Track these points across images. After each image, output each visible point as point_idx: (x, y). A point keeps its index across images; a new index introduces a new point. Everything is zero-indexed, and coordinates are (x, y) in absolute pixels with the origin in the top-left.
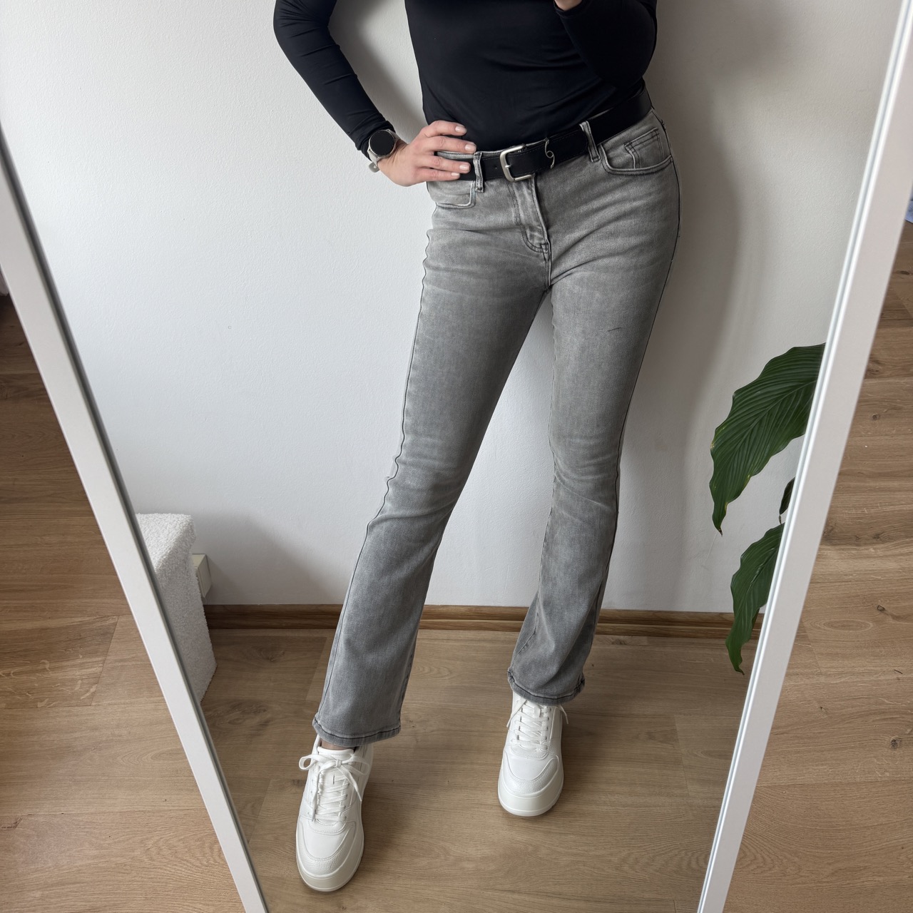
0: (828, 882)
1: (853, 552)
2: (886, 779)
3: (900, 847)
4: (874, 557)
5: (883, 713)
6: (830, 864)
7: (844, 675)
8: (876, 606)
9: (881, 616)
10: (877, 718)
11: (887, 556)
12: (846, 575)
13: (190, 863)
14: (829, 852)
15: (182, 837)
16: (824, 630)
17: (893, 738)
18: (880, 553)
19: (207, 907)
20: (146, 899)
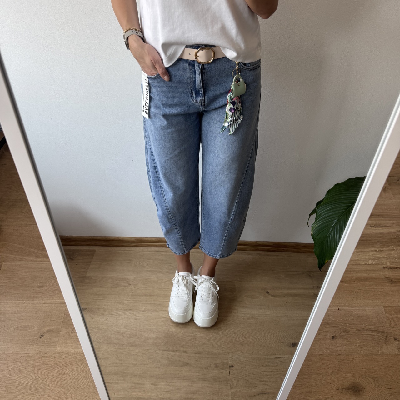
0: (298, 397)
2: (328, 353)
3: (329, 383)
6: (300, 389)
10: (328, 326)
13: (28, 378)
14: (300, 384)
15: (25, 366)
17: (333, 335)
19: (34, 398)
20: (8, 393)
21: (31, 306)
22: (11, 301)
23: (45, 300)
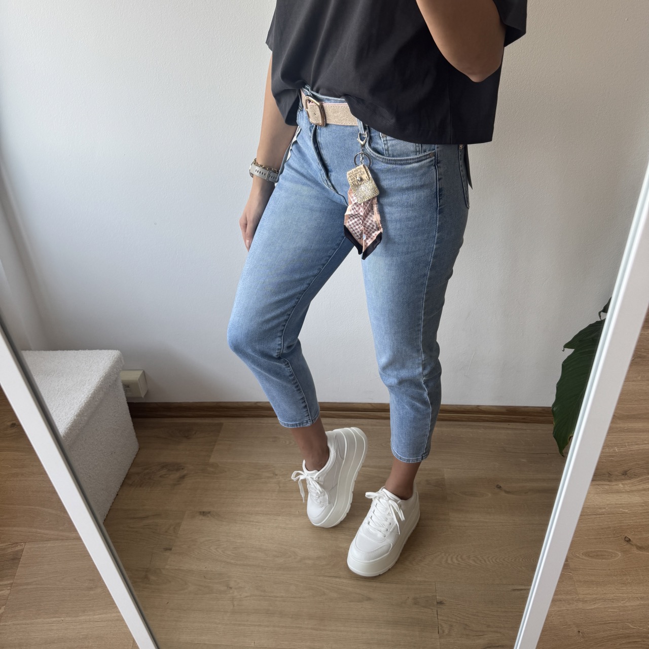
1: (606, 487)
4: (623, 492)
5: (629, 637)
7: (597, 601)
8: (624, 537)
9: (628, 546)
10: (623, 642)
11: (632, 491)
12: (600, 509)
16: (582, 559)
18: (627, 488)
21: (75, 628)
22: (39, 619)
23: (98, 615)
